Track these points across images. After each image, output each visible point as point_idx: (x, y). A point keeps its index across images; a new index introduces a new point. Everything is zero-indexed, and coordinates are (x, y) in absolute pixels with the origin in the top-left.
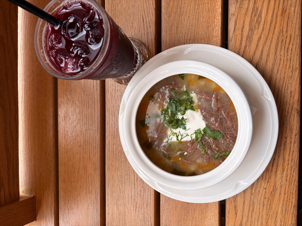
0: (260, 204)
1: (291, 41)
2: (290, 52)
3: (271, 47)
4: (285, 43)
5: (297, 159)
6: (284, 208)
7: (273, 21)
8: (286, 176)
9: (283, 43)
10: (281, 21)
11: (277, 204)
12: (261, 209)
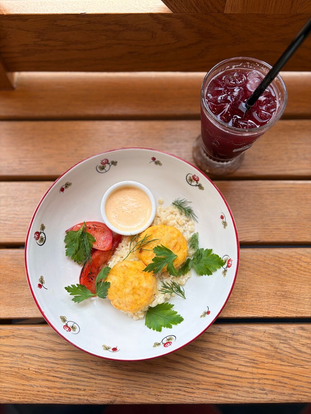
0: (11, 363)
1: (189, 393)
2: (176, 392)
3: (182, 372)
4: (186, 387)
5: (61, 402)
6: (8, 389)
7: (210, 374)
8: (43, 391)
9: (187, 385)
10: (210, 382)
11: (13, 382)
12: (7, 365)
